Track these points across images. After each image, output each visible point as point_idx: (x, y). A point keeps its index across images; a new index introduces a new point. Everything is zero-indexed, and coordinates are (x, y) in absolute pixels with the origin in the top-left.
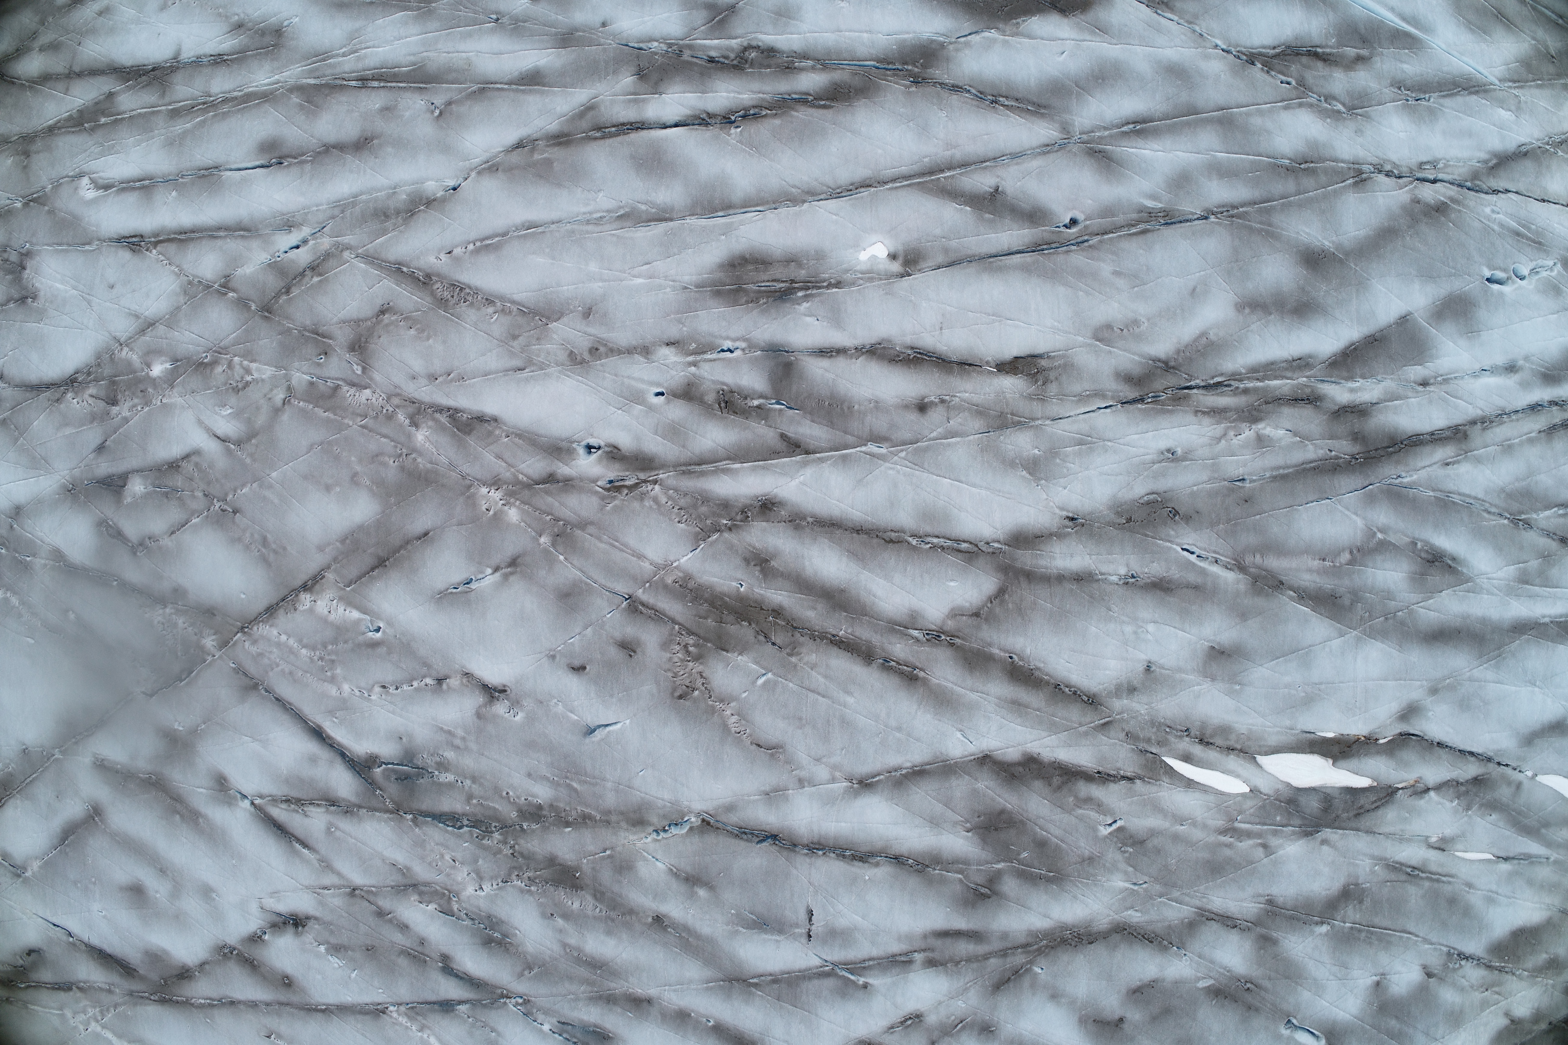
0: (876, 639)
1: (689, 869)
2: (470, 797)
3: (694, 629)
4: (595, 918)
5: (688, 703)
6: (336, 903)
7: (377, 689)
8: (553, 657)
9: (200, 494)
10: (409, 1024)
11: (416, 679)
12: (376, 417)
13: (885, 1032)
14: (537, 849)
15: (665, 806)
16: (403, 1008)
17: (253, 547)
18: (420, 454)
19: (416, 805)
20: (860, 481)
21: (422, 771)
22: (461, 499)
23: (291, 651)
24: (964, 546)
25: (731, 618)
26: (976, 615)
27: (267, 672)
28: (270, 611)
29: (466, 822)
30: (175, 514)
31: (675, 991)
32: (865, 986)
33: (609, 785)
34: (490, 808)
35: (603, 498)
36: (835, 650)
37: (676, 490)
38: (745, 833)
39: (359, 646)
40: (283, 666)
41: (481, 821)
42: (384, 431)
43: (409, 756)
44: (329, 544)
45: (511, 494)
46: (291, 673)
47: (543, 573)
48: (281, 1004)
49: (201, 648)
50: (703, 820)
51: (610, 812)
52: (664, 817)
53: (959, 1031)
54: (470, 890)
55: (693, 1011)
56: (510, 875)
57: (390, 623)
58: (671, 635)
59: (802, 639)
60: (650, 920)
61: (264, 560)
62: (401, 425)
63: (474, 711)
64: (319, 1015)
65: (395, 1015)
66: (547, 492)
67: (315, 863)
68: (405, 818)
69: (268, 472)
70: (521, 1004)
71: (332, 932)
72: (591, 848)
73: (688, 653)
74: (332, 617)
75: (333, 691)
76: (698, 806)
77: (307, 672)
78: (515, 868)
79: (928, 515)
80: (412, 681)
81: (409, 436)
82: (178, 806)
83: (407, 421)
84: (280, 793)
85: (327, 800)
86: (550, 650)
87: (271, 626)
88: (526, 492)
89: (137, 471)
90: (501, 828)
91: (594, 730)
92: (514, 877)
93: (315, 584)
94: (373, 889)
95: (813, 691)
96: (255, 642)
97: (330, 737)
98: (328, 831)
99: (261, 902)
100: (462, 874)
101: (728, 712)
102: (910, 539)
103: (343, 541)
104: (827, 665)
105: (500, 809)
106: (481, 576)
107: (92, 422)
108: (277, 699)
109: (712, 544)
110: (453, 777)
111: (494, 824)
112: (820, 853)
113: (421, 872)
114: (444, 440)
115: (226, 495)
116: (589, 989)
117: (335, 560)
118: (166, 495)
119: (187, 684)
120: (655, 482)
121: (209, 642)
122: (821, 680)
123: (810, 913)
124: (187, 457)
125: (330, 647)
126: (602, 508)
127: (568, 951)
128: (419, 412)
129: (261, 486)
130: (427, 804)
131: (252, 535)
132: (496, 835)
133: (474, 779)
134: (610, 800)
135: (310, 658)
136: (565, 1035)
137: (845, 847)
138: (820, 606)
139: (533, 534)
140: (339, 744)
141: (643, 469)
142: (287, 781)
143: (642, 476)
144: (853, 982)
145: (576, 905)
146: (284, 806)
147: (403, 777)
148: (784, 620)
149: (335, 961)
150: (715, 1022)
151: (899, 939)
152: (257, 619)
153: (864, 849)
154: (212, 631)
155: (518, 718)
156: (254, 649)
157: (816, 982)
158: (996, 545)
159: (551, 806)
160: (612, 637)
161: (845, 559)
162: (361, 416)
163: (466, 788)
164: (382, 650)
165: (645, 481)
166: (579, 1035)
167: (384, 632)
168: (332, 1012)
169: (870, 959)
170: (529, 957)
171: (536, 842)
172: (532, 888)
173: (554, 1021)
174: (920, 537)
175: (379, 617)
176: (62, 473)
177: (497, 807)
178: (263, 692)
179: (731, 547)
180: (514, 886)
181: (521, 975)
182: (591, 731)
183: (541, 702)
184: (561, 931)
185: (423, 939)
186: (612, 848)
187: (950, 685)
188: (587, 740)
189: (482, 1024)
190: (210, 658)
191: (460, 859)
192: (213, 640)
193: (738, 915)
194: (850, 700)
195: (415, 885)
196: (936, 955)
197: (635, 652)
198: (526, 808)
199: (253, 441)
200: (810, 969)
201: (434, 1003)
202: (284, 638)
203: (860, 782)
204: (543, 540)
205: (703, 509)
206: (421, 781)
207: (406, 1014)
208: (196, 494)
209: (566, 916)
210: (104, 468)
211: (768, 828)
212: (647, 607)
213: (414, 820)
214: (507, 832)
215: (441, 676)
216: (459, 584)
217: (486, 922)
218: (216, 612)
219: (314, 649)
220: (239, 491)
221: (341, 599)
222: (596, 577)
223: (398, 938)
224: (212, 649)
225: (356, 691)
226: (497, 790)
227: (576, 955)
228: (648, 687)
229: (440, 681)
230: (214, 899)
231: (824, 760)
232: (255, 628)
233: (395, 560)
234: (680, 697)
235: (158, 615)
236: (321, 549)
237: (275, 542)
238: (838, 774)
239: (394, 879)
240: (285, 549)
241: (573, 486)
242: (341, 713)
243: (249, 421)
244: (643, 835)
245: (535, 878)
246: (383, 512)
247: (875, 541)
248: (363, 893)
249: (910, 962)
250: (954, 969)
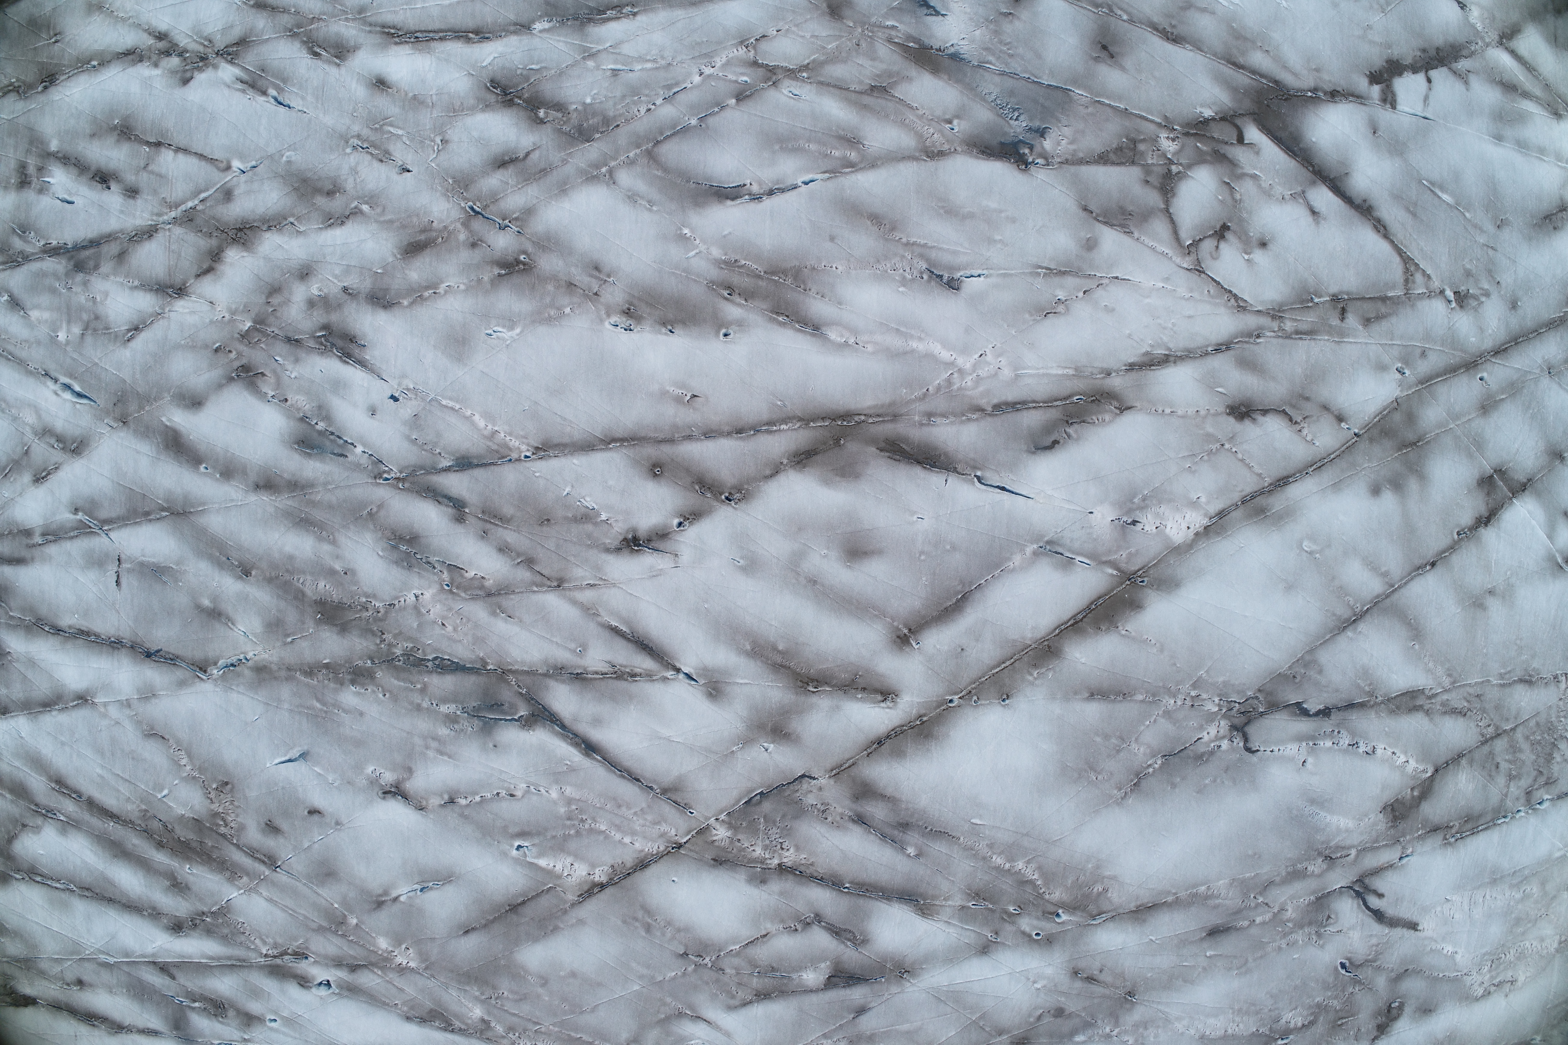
0: (86, 816)
1: (217, 625)
2: (424, 690)
3: (221, 839)
4: (304, 573)
5: (220, 778)
6: (580, 570)
7: (519, 794)
8: (337, 823)
9: (728, 971)
10: (508, 438)
11: (477, 803)
12: (525, 1030)
13: (60, 464)
14: (357, 640)
15: (238, 685)
16: (514, 456)
17: (662, 924)
18: (476, 998)
19: (481, 680)
20: (113, 937)
21: (474, 714)
22: (433, 959)
23: (618, 828)
24: (38, 879)
25: (194, 845)
26: (24, 826)
27: (649, 806)
28: (643, 864)
29: (430, 664)
30: (762, 953)
31: (232, 500)
32: (76, 511)
33: (286, 706)
34: (404, 680)
35: (307, 948)
36: (115, 810)
37: (249, 948)
38: (172, 660)
39: (539, 834)
40: (629, 814)
41: (414, 665)
42: (515, 1019)
43: (487, 728)
44: (572, 926)
45: (386, 959)
46: (619, 806)
47: (352, 895)
48: (670, 441)
49: (730, 826)
50: (205, 672)
51: (287, 679)
52: (239, 675)
53: (7, 466)
54: (428, 595)
55: (217, 479)
56: (386, 612)
57: (505, 854)
58: (238, 836)
59: (139, 822)
60: (253, 573)
61: (648, 911)
62: (499, 1022)
63: (415, 775)
64: (619, 434)
65: (524, 447)
66: (355, 958)
67: (602, 613)
68: (495, 665)
69: (644, 990)
70: (385, 472)
71: (589, 536)
72: (305, 644)
73: (223, 819)
74: (569, 860)
75: (569, 791)
76: (208, 686)
77: (600, 808)
78: (381, 620)
79: (65, 906)
80: (481, 802)
81: (489, 1013)
82: (779, 659)
83: (493, 1024)
84: (641, 684)
85: (585, 679)
86: (340, 830)
87: (642, 851)
88: (373, 960)
89: (811, 991)
90: (393, 659)
91: (300, 756)
92: (382, 611)
93: (589, 890)
94: (535, 589)
95: (126, 780)
96: (663, 835)
97: (576, 745)
98: (583, 649)
99: (676, 562)
100: (436, 611)
101: (188, 768)
102: (75, 889)
103: (556, 929)
104: (118, 800)
105: (393, 680)
106: (411, 894)
107: (872, 1035)
108: (638, 780)
109: (216, 904)
110: (441, 709)
111: (401, 663)
112: (113, 639)
113: (478, 611)
114: (454, 1007)
115: (695, 971)
116: (313, 497)
117: (565, 912)
118: (773, 969)
119: (753, 791)
120: (266, 956)
121: (721, 833)
122: (121, 789)
123: (118, 583)
124: (745, 1004)
125: (572, 832)
126: (307, 940)
127: (331, 537)
128: (482, 1032)
129: (653, 977)
130: (470, 682)
131: (663, 934)
132: (398, 652)
133: (419, 708)
134: (285, 691)
135: (595, 821)
136: (342, 441)
137: (94, 644)
138: (130, 846)
139: (363, 927)
140: (564, 737)
141: (278, 966)
142: (631, 697)
143: (278, 961)
144: (86, 514)
145: (321, 584)
146: (638, 670)
147: (495, 707)
148: (155, 839)
149: (589, 502)
150: (198, 469)
151: (51, 558)
152: (659, 857)
153: (80, 642)
154: (716, 844)
155: (372, 768)
156: (664, 827)
157: (113, 515)
158: (18, 876)
159: (342, 684)
160: (286, 838)
161: (117, 880)
162: (541, 1032)
163: (427, 699)
164: (513, 830)
165: (275, 957)
166: (328, 443)
167: (512, 846)
168: (602, 441)
169: (72, 538)
170: (372, 527)
171: (358, 647)
172: (364, 600)
173: (351, 458)
174: (68, 889)
175: (516, 860)
176: (916, 989)
177: (396, 682)
178: (655, 787)
179: (201, 900)
180: (383, 601)
181: (380, 506)
182: (304, 756)
183: (349, 783)
184: (337, 557)
185: (483, 537)
186: (285, 644)
187: (33, 774)
188: (306, 748)
189: (425, 447)
190: (722, 817)
191: (436, 626)
192: (716, 835)
193: (176, 580)
194: (99, 771)
195: (489, 595)
196: (25, 541)
197: (267, 824)
198: (366, 681)
199: (663, 1016)
200: (119, 527)
201: (478, 466)
202: (627, 840)
203: (86, 700)
204: (354, 921)
205: (226, 931)
206: (475, 705)
207: (510, 449)
208: (734, 972)
209: (332, 572)
210: (857, 994)
211: (153, 664)
212: (260, 860)
213: (485, 663)
214: (387, 656)
215: (450, 806)
216: (431, 889)
217: (414, 561)
218: (712, 862)
219: (591, 831)
220: (679, 973)
221: (559, 877)
222: (305, 887)
223: (510, 536)
224: (718, 827)
225: (543, 791)
226: (395, 699)
227: (324, 533)
228: (252, 794)
229: (452, 801)
230: (742, 558)
231: (113, 723)
232: (662, 848)
233: (499, 911)
234: (227, 783)
235: (790, 857)
236: (581, 922)
237: (636, 928)
238: (102, 710)
239: (509, 602)
240: (624, 922)
241: (333, 960)
242: (560, 770)
243: (668, 1034)
244: (256, 658)
245: (361, 610)
246: (511, 953)
247: (98, 891)
248: (549, 583)
249: (43, 534)
250: (12, 527)
